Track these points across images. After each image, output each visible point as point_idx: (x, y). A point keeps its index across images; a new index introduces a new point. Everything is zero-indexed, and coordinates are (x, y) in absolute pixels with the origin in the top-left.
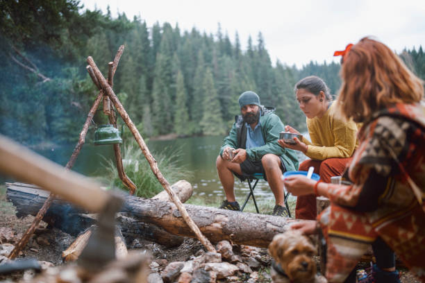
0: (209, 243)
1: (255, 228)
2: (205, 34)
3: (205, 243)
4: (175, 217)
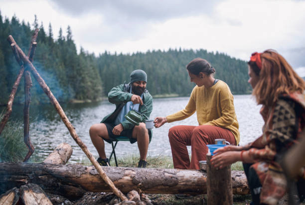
0: (122, 194)
1: (157, 177)
2: (23, 24)
3: (119, 194)
4: (92, 175)
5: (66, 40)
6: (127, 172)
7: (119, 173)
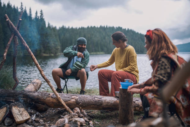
0: (70, 109)
1: (91, 100)
3: (68, 109)
5: (40, 18)
6: (73, 97)
7: (69, 97)
